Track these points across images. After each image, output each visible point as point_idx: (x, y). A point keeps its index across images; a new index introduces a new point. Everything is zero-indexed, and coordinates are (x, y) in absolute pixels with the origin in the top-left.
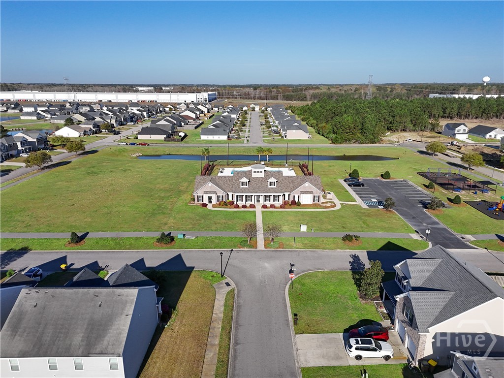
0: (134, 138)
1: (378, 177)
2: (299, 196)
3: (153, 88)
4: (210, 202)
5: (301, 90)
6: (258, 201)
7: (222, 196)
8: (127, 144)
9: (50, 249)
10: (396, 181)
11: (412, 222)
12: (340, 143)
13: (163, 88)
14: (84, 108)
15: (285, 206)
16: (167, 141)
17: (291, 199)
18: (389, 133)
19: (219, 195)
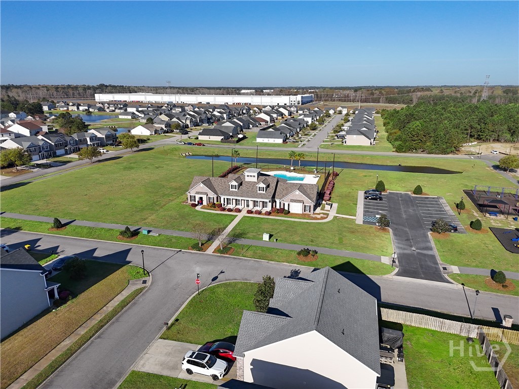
0: (195, 139)
1: (410, 191)
2: (289, 204)
3: (254, 91)
5: (409, 92)
6: (248, 206)
7: (213, 198)
8: (185, 144)
9: (35, 231)
10: (428, 198)
11: (401, 244)
12: (405, 152)
13: (264, 91)
14: (177, 109)
16: (224, 142)
17: (281, 207)
18: (476, 143)
19: (210, 196)
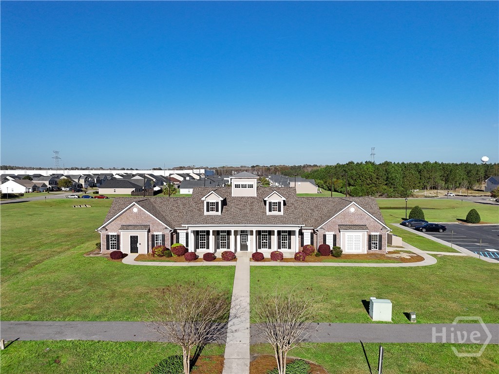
0: (94, 193)
1: (456, 221)
2: (335, 236)
4: (134, 249)
6: (244, 247)
7: (163, 236)
10: (494, 226)
15: (307, 258)
16: (135, 195)
17: (319, 242)
18: (418, 190)
19: (155, 233)
